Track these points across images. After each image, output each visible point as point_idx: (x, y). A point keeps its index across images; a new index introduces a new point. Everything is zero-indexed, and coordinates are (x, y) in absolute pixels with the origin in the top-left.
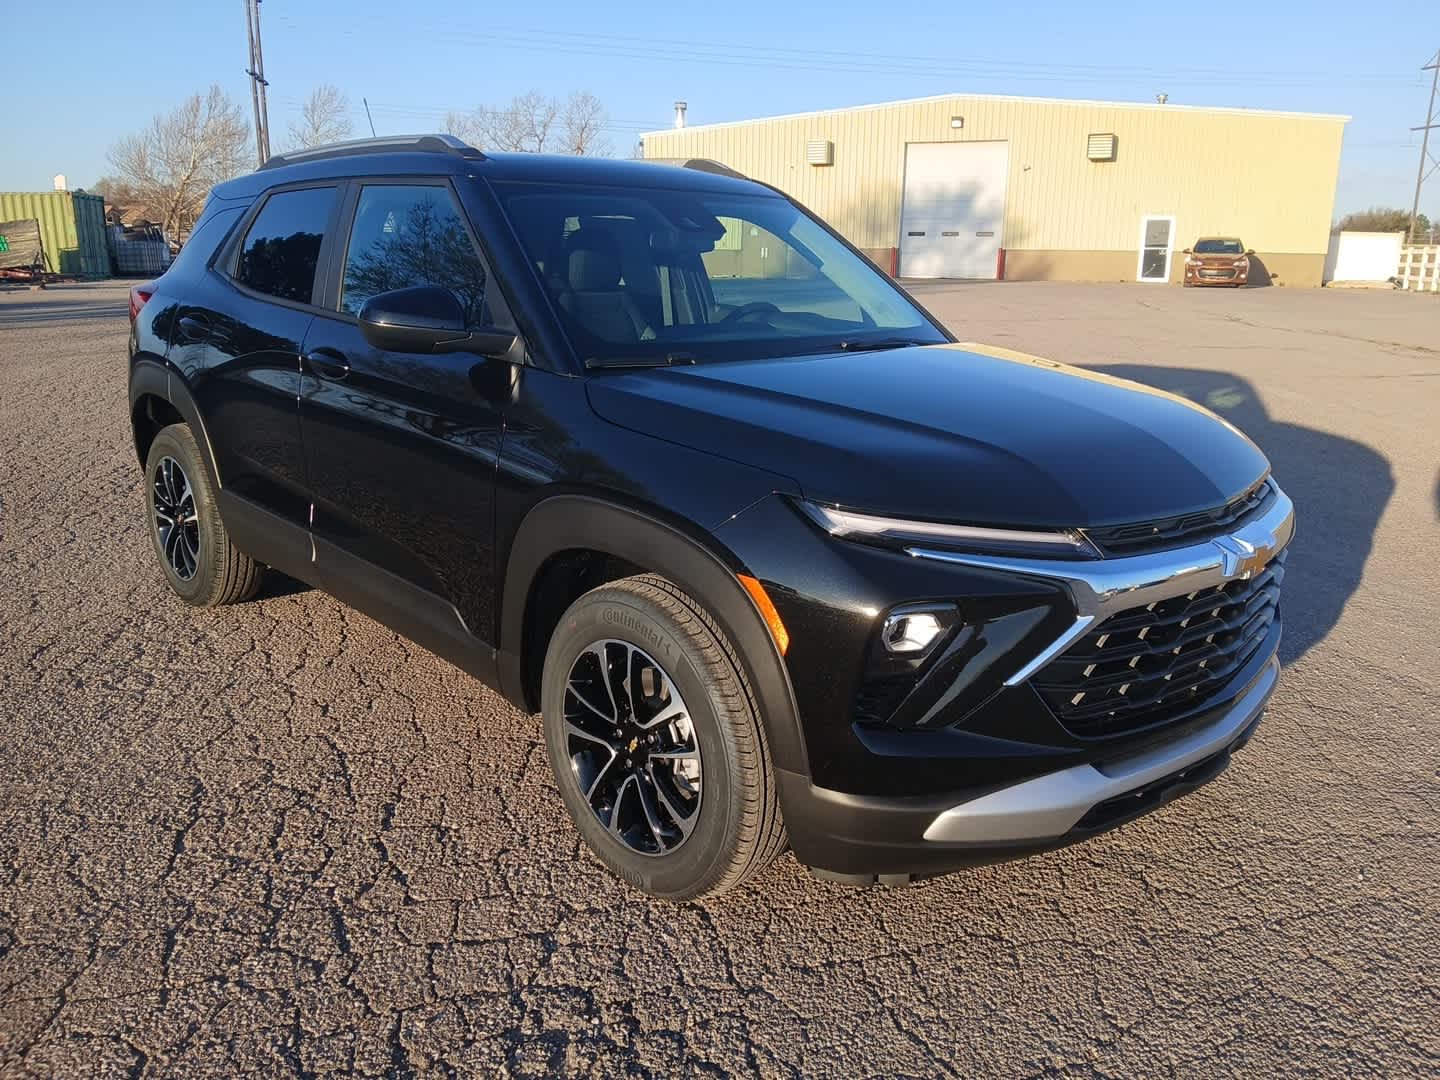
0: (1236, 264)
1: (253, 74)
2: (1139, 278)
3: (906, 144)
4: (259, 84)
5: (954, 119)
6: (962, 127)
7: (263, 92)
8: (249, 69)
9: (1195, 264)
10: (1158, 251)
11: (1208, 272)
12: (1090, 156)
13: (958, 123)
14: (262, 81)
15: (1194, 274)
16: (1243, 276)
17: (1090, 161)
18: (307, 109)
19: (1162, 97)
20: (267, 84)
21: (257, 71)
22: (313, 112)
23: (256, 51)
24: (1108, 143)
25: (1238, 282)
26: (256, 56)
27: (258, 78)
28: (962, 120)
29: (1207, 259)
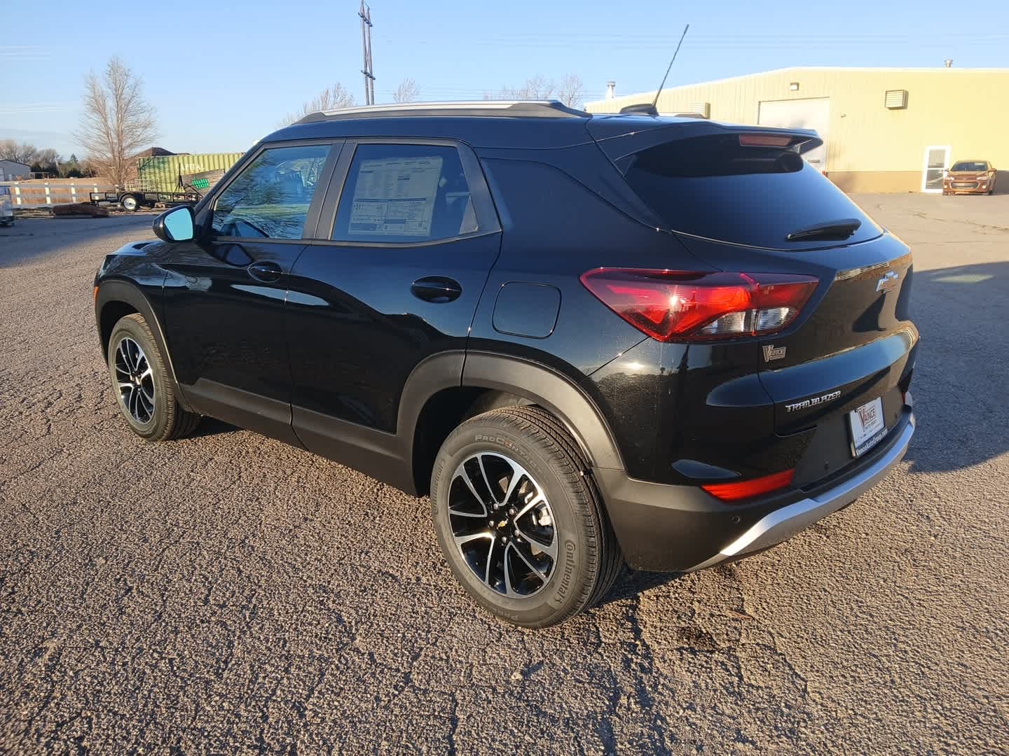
0: (979, 178)
1: (365, 73)
2: (924, 189)
3: (760, 102)
4: (369, 79)
5: (791, 84)
6: (798, 89)
7: (372, 84)
8: (363, 70)
9: (949, 179)
10: (937, 171)
11: (959, 184)
12: (887, 106)
13: (795, 87)
14: (371, 77)
15: (949, 186)
16: (984, 187)
17: (888, 110)
18: (395, 94)
19: (948, 62)
20: (374, 79)
21: (368, 71)
22: (400, 96)
23: (368, 58)
24: (900, 96)
25: (981, 191)
26: (368, 61)
27: (369, 75)
28: (798, 85)
29: (959, 175)
